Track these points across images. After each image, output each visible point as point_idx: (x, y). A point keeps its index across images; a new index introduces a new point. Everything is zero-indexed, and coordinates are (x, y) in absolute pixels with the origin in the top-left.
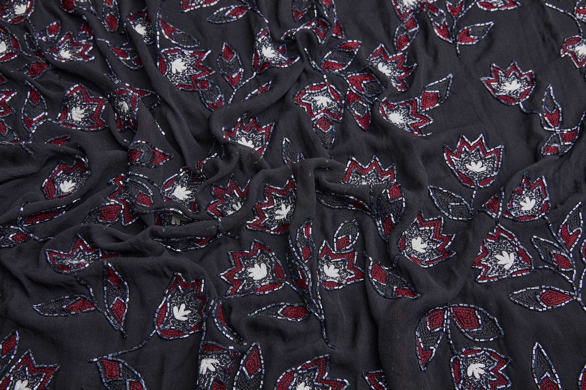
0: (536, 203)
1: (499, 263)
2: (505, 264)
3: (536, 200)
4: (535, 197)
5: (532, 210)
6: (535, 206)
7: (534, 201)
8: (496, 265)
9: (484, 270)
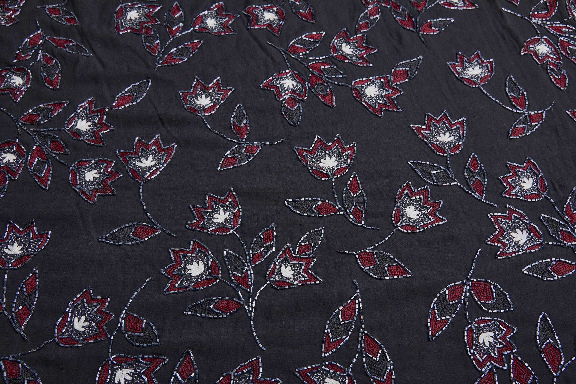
0: (533, 181)
1: (514, 239)
2: (520, 240)
3: (533, 178)
4: (531, 176)
5: (532, 187)
6: (533, 183)
7: (531, 179)
8: (512, 242)
9: (503, 247)
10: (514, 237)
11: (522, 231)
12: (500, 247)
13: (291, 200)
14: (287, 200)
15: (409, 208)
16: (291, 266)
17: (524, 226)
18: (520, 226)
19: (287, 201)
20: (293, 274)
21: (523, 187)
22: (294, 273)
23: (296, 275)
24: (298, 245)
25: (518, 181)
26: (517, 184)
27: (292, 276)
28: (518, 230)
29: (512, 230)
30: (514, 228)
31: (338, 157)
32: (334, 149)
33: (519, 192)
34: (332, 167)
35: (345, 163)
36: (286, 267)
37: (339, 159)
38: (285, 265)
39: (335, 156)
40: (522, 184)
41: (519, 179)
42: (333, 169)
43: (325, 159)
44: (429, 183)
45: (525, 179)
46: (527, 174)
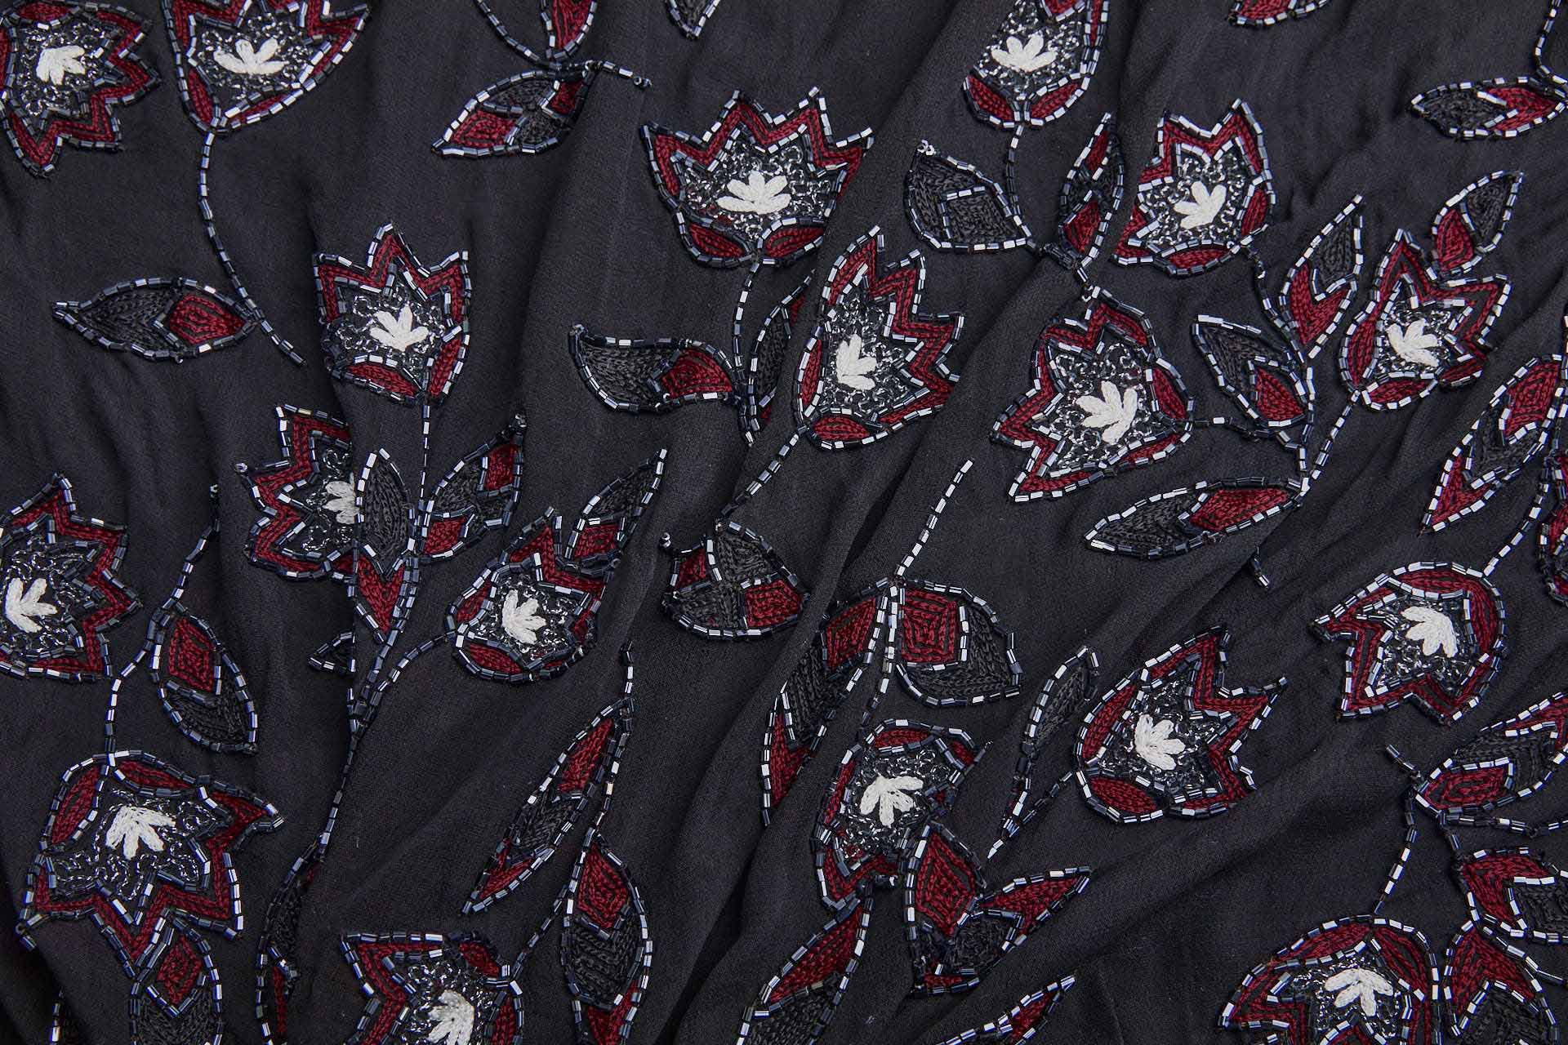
10: (1088, 415)
11: (1122, 391)
12: (1028, 453)
17: (1133, 372)
18: (1120, 369)
21: (1181, 217)
25: (1168, 193)
26: (1163, 204)
28: (1108, 388)
29: (1086, 387)
30: (1094, 378)
33: (1156, 237)
40: (1181, 207)
41: (1174, 185)
45: (1198, 189)
46: (1210, 169)
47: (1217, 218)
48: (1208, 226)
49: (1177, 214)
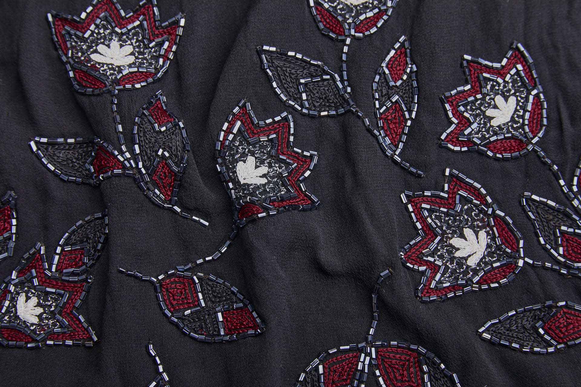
0: (517, 104)
1: (458, 254)
2: (469, 256)
3: (517, 97)
4: (513, 91)
5: (512, 119)
6: (516, 110)
7: (512, 100)
8: (452, 260)
9: (429, 273)
10: (458, 249)
11: (476, 233)
12: (423, 273)
13: (44, 140)
14: (37, 139)
15: (245, 162)
16: (39, 297)
17: (482, 220)
18: (473, 220)
19: (37, 143)
20: (40, 316)
21: (491, 118)
22: (41, 314)
23: (47, 318)
24: (59, 250)
25: (481, 104)
26: (478, 111)
27: (36, 320)
28: (468, 232)
29: (454, 232)
30: (458, 226)
31: (139, 47)
32: (134, 28)
33: (477, 133)
34: (119, 67)
35: (151, 64)
36: (28, 298)
37: (140, 53)
38: (27, 293)
39: (132, 44)
40: (490, 112)
41: (483, 99)
42: (120, 71)
43: (108, 46)
44: (293, 107)
45: (499, 100)
46: (505, 87)
47: (512, 117)
48: (507, 123)
49: (488, 117)
